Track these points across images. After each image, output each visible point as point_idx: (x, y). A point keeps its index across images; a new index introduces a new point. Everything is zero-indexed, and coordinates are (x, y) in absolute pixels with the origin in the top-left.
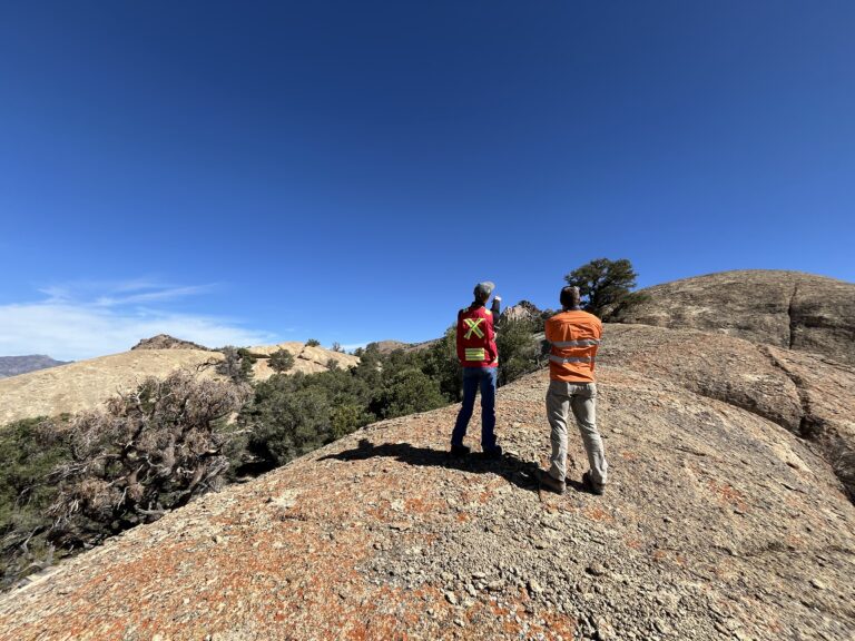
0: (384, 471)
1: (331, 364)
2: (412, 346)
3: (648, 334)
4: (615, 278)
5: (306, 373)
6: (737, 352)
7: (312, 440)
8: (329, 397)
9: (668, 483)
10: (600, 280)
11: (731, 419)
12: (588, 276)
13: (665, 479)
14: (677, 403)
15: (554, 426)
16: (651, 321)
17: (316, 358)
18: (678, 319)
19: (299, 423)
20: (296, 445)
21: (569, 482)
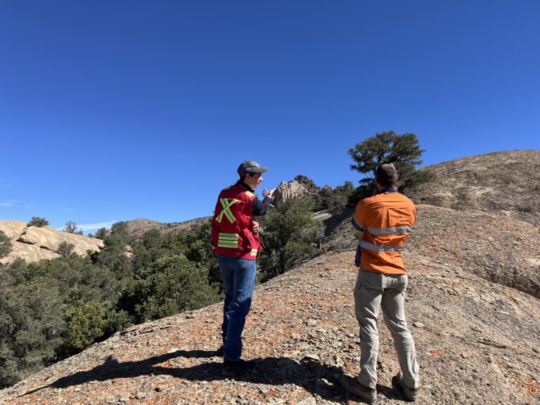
0: (157, 390)
1: (64, 249)
2: (169, 225)
3: (434, 216)
4: (402, 153)
5: (28, 260)
6: (523, 235)
7: (39, 347)
8: (62, 291)
9: (478, 382)
10: (385, 155)
11: (522, 306)
12: (373, 150)
13: (474, 377)
14: (472, 292)
15: (363, 324)
16: (436, 201)
17: (43, 241)
18: (462, 200)
19: (20, 326)
20: (16, 355)
21: (380, 389)
